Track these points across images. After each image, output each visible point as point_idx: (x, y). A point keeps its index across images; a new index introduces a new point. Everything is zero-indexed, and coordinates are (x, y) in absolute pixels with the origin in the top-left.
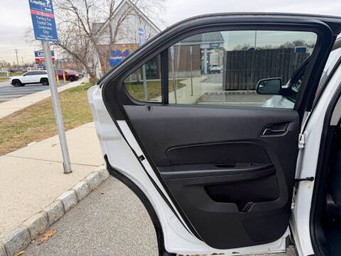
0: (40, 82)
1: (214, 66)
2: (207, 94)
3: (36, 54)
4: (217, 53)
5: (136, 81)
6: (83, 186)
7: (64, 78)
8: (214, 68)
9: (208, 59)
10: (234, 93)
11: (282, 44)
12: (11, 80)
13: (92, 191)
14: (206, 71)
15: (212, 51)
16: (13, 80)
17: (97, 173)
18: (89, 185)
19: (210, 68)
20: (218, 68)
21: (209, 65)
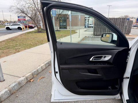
0: (18, 29)
1: (90, 24)
2: (86, 37)
3: (18, 17)
4: (92, 20)
5: (57, 30)
6: (6, 92)
7: (28, 27)
8: (90, 26)
9: (88, 22)
10: (98, 37)
11: (120, 17)
12: (6, 27)
13: (12, 94)
14: (87, 27)
15: (90, 18)
16: (7, 27)
17: (17, 83)
18: (10, 91)
19: (89, 25)
20: (92, 26)
21: (88, 24)
